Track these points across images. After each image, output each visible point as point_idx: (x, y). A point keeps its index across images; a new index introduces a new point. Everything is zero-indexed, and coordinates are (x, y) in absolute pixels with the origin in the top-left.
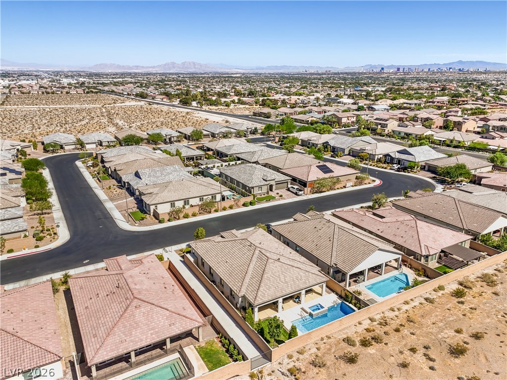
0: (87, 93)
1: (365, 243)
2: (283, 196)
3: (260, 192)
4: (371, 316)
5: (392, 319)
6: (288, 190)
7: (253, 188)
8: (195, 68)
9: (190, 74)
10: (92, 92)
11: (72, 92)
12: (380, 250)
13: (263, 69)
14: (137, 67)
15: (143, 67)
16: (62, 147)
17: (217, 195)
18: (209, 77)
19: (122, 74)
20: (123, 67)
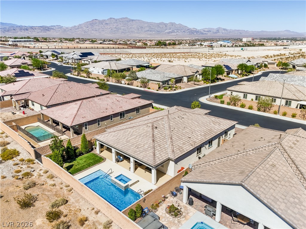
17: (293, 102)
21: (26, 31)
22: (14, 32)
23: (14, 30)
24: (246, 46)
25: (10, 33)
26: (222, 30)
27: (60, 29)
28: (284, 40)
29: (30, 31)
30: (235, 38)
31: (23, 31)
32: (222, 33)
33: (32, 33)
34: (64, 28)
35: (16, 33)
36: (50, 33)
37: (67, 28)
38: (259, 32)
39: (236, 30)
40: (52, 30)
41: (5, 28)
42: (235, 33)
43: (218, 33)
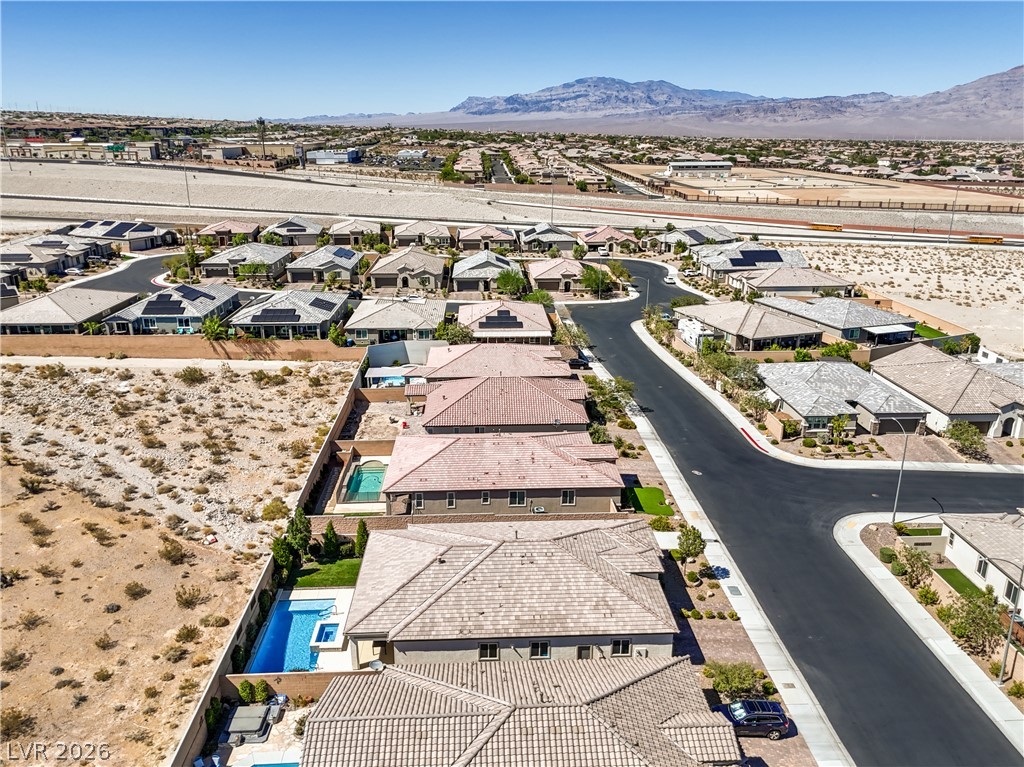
21: (769, 114)
22: (736, 119)
23: (738, 111)
25: (725, 122)
27: (878, 105)
29: (782, 116)
31: (762, 115)
33: (785, 121)
34: (895, 100)
35: (741, 121)
36: (844, 119)
37: (906, 100)
40: (851, 109)
41: (717, 106)
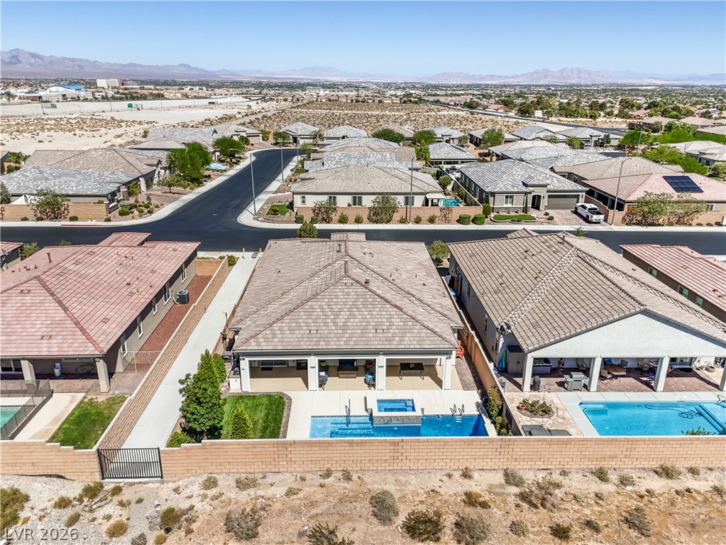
0: (404, 103)
1: (614, 292)
2: (555, 219)
3: (509, 205)
4: (512, 466)
5: (575, 497)
6: (576, 212)
7: (493, 194)
8: (579, 78)
9: (567, 86)
10: (411, 101)
11: (387, 101)
12: (647, 313)
13: (701, 78)
14: (492, 77)
15: (500, 76)
16: (295, 140)
17: (416, 197)
18: (598, 90)
19: (468, 86)
20: (473, 77)
24: (127, 98)
26: (27, 56)
28: (184, 85)
30: (69, 77)
32: (31, 65)
38: (125, 66)
39: (66, 59)
42: (67, 67)
43: (20, 65)
